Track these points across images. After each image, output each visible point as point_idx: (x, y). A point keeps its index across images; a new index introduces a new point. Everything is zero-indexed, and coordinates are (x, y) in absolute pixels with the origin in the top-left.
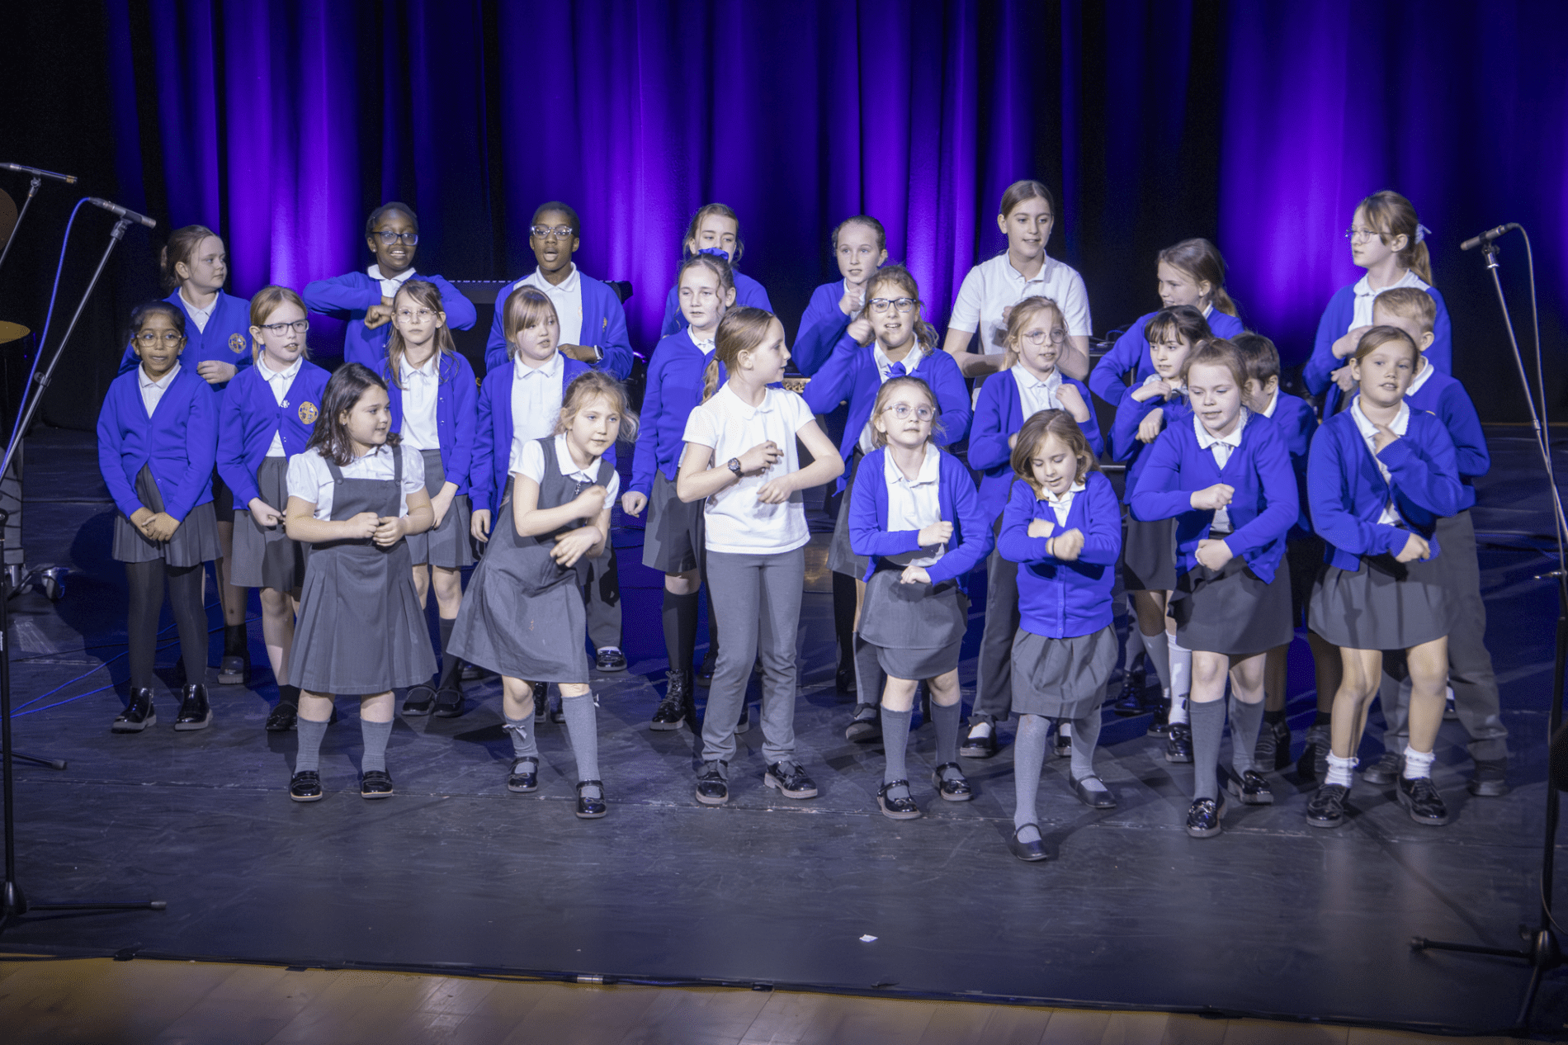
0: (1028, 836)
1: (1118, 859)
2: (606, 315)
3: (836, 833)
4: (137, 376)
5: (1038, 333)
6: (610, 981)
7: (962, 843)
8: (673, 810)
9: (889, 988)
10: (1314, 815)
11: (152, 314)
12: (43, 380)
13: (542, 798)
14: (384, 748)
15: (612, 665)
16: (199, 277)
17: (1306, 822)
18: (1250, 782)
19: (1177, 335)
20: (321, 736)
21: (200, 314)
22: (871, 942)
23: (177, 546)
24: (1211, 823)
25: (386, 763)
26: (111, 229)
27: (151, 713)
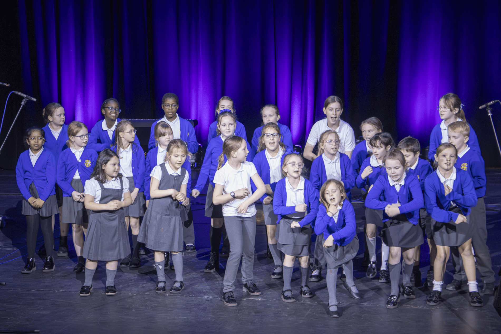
0: (333, 309)
1: (363, 316)
2: (189, 132)
3: (267, 307)
4: (29, 152)
7: (310, 310)
8: (211, 299)
10: (429, 301)
11: (34, 131)
13: (167, 295)
14: (114, 279)
15: (191, 250)
16: (56, 121)
17: (426, 303)
19: (380, 144)
20: (93, 275)
21: (56, 133)
23: (44, 210)
24: (394, 304)
25: (114, 283)
26: (21, 102)
27: (34, 266)
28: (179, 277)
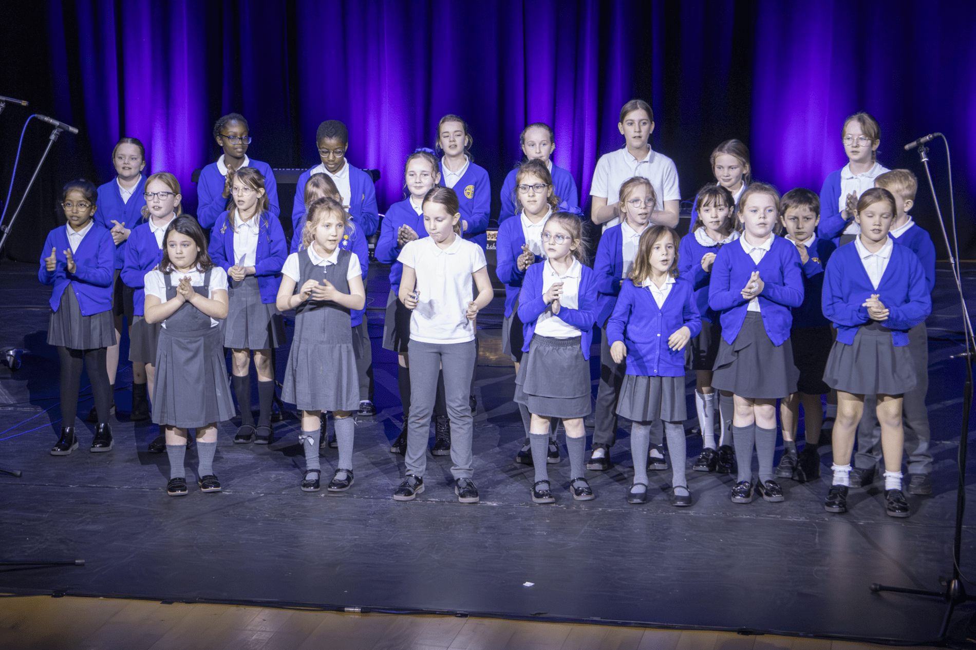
1: (687, 535)
2: (364, 193)
3: (509, 518)
4: (65, 229)
5: (637, 200)
6: (365, 611)
7: (588, 524)
9: (541, 616)
11: (72, 190)
12: (7, 230)
13: (323, 495)
14: (211, 462)
15: (367, 412)
18: (768, 488)
21: (127, 191)
22: (530, 587)
26: (50, 135)
27: (75, 442)
28: (345, 461)
